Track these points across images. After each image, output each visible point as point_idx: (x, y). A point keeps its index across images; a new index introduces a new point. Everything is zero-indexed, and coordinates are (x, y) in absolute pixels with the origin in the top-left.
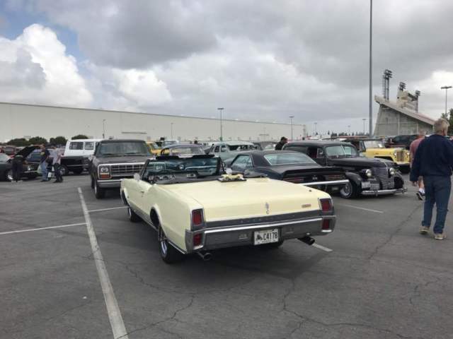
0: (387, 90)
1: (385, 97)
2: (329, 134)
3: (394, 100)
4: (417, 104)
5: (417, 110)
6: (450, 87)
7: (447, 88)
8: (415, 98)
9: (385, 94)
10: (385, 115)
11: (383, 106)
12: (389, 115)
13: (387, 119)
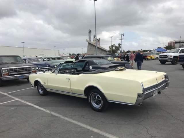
0: (90, 37)
1: (89, 40)
2: (68, 54)
3: (92, 41)
4: (99, 43)
5: (99, 45)
6: (112, 37)
7: (111, 37)
8: (99, 40)
9: (89, 39)
10: (90, 47)
11: (89, 43)
12: (92, 47)
13: (90, 48)
